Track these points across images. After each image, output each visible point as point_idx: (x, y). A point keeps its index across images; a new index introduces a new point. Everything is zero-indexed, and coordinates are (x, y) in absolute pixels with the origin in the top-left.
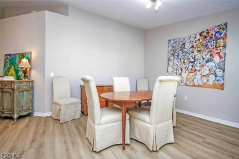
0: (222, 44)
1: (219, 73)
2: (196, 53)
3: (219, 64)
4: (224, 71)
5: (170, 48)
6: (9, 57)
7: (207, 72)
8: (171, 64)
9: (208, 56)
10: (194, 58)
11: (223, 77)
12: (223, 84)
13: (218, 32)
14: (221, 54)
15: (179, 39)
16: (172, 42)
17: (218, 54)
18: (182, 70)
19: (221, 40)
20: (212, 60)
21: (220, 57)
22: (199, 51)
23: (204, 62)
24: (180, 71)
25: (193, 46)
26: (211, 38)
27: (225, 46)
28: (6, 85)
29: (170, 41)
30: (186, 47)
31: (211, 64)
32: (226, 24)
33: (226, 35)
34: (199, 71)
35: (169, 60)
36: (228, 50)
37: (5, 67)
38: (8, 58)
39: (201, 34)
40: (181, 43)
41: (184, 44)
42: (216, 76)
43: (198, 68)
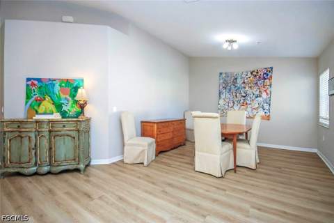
0: (268, 83)
1: (266, 107)
2: (247, 88)
3: (266, 100)
4: (269, 105)
5: (221, 81)
6: (36, 82)
7: (257, 106)
8: (223, 97)
9: (257, 93)
10: (245, 93)
11: (269, 110)
12: (269, 116)
13: (265, 74)
14: (268, 92)
15: (231, 73)
16: (224, 75)
17: (265, 91)
18: (234, 103)
19: (267, 80)
20: (260, 96)
21: (267, 94)
22: (250, 87)
23: (254, 97)
24: (232, 104)
25: (244, 83)
26: (260, 77)
27: (270, 85)
28: (64, 126)
29: (221, 74)
30: (238, 82)
31: (260, 99)
32: (271, 68)
33: (271, 77)
34: (250, 104)
35: (220, 93)
36: (273, 89)
37: (28, 97)
38: (33, 84)
39: (252, 73)
40: (233, 78)
41: (236, 79)
42: (264, 110)
43: (248, 102)
